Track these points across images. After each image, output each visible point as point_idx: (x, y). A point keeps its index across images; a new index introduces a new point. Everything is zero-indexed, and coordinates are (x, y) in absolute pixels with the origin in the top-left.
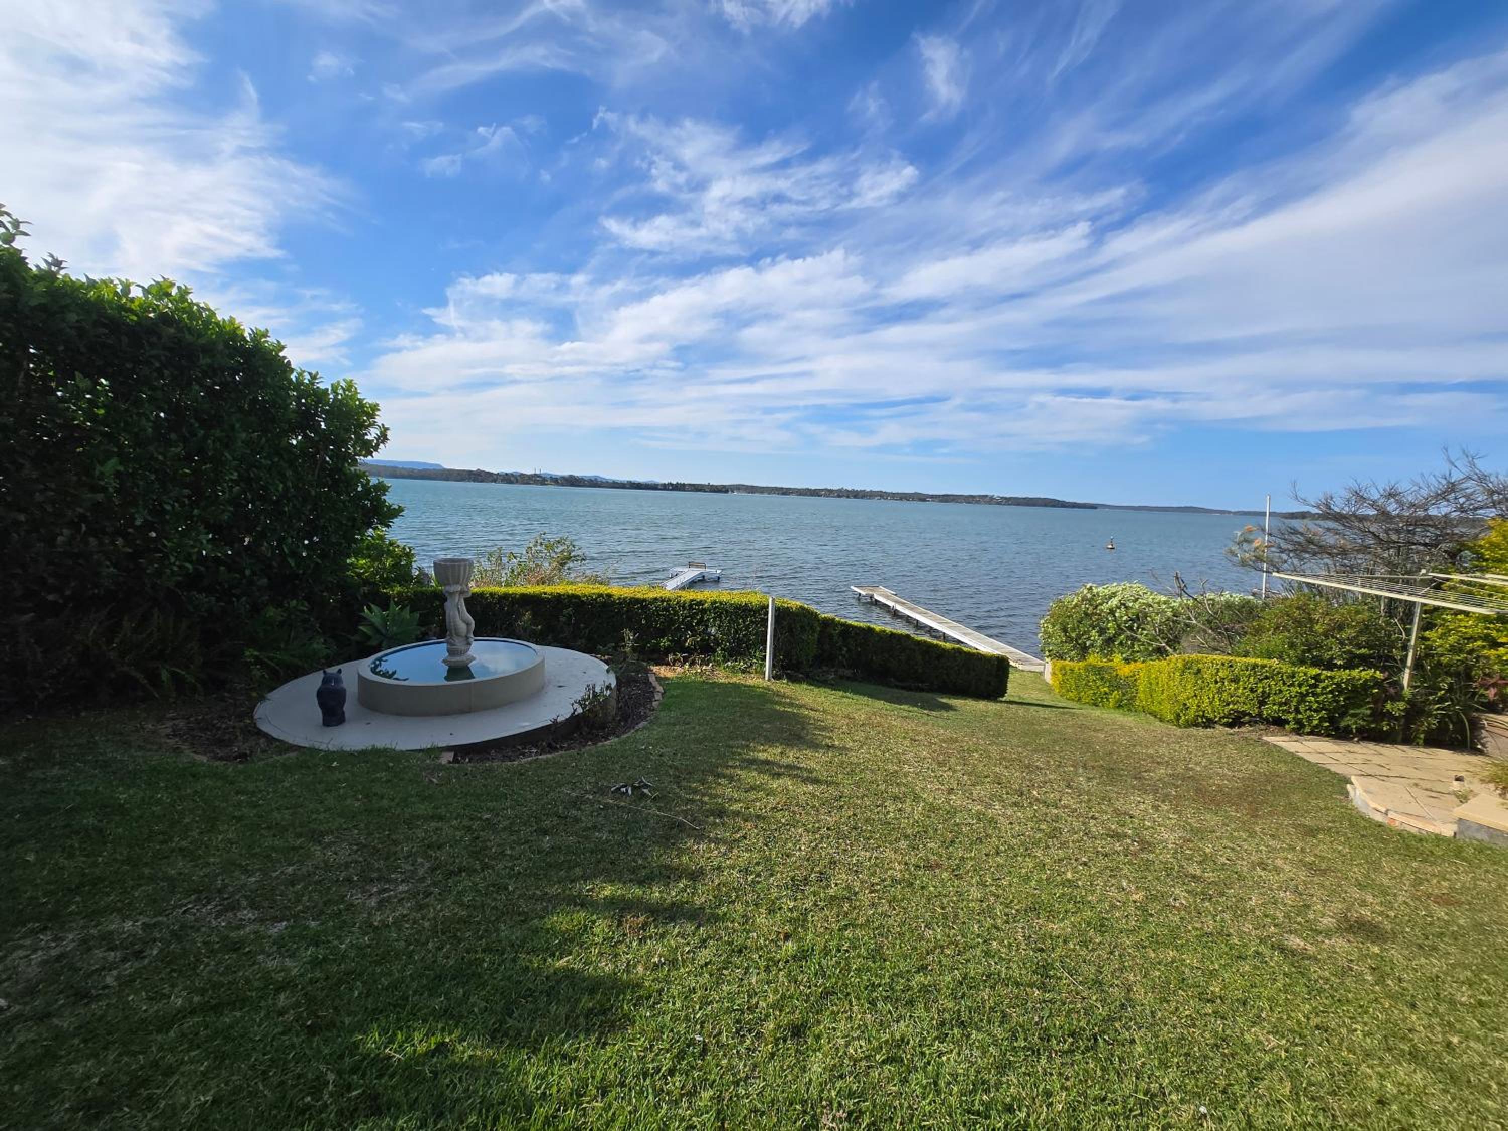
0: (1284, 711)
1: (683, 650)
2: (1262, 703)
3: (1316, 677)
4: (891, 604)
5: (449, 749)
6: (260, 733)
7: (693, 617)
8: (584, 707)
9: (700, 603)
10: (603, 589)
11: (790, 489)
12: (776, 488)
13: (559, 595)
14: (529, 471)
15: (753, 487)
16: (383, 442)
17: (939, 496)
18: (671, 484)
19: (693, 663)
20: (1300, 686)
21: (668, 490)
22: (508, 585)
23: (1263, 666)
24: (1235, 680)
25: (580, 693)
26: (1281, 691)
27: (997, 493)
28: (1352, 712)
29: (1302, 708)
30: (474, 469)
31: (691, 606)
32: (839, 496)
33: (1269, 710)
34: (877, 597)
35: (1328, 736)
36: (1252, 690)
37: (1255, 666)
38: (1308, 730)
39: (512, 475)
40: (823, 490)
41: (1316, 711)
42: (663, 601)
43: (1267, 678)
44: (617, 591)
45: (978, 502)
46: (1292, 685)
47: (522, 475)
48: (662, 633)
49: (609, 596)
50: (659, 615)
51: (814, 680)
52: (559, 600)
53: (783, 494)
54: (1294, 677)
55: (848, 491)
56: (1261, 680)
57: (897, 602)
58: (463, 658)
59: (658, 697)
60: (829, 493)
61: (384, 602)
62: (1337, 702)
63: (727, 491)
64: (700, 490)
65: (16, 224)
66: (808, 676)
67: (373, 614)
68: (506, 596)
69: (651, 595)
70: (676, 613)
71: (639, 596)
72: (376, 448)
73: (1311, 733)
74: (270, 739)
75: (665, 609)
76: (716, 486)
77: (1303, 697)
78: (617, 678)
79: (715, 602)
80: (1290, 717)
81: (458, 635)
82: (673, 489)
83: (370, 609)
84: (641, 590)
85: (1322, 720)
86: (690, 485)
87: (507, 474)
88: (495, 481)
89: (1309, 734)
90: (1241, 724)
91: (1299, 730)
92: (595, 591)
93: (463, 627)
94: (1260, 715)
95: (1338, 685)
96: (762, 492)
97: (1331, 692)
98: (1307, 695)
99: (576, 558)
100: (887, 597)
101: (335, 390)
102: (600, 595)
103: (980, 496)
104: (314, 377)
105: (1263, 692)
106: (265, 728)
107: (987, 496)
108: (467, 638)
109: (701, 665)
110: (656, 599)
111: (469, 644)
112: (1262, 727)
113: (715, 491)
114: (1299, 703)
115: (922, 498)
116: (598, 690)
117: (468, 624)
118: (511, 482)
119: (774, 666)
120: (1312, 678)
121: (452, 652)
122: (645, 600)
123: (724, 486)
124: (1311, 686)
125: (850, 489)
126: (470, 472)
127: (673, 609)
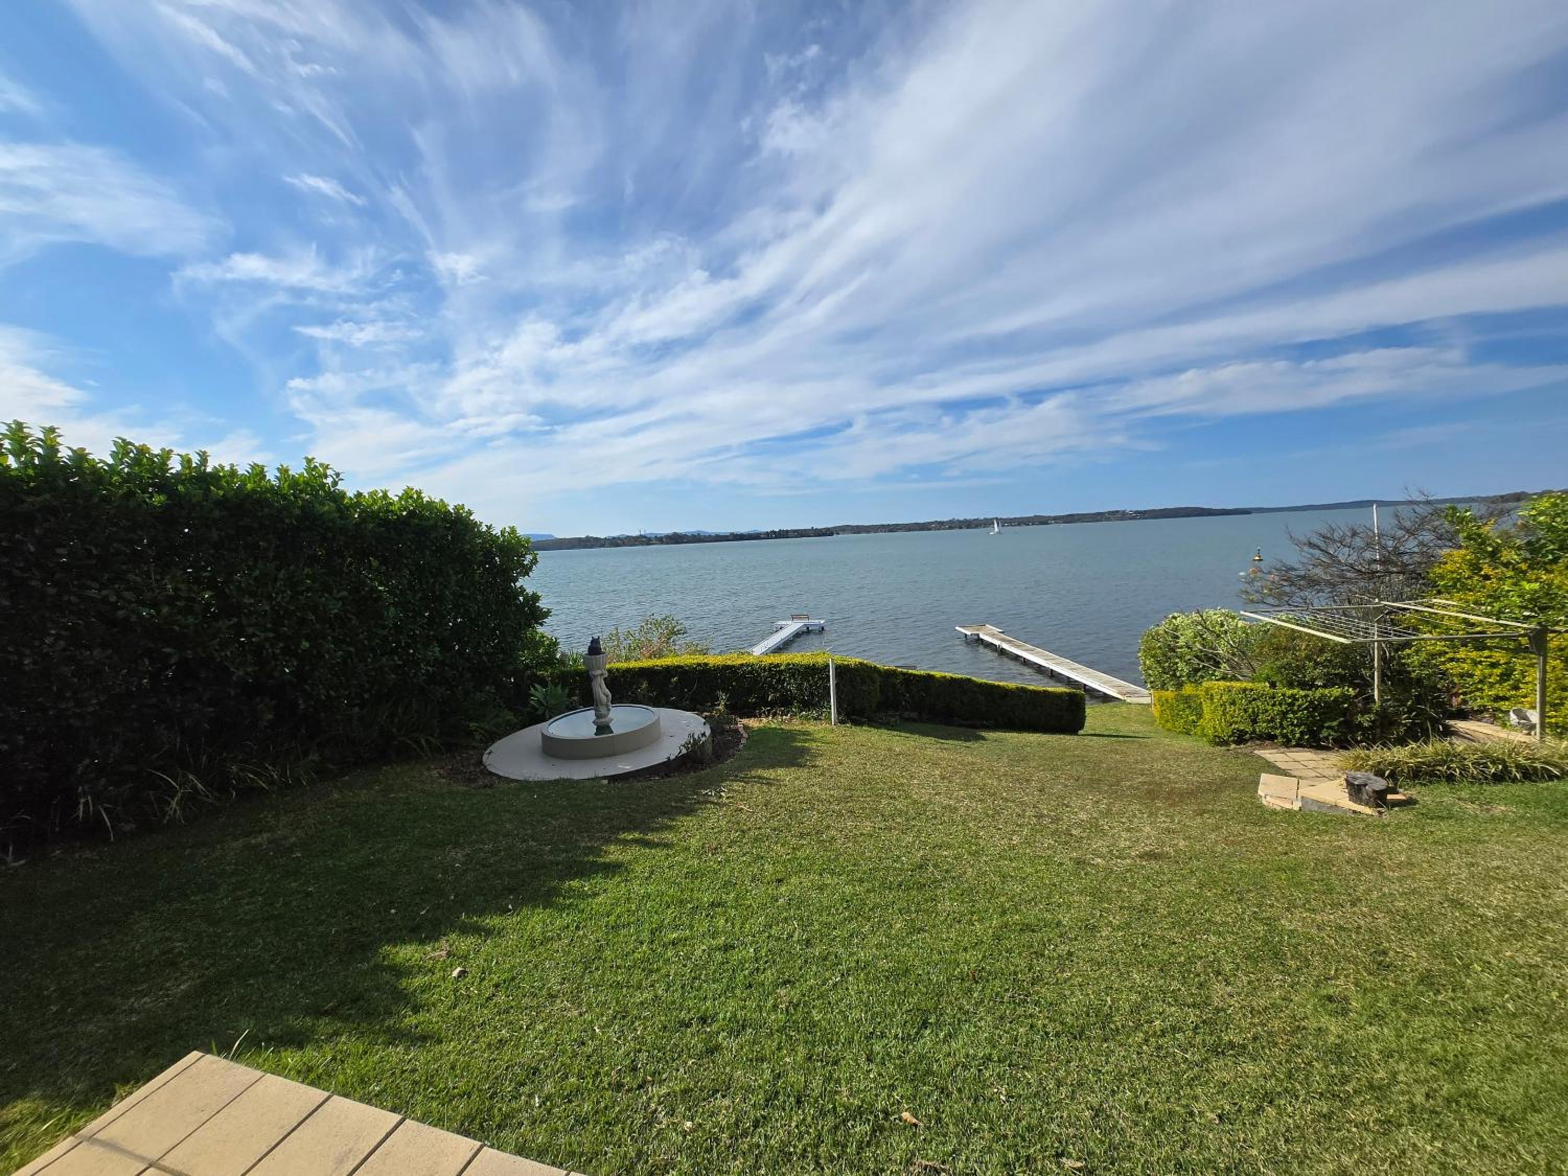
0: (1272, 728)
1: (767, 704)
2: (1254, 721)
3: (1293, 696)
4: (997, 642)
5: (605, 778)
6: (491, 773)
7: (772, 677)
8: (687, 749)
9: (778, 666)
10: (700, 659)
11: (898, 525)
12: (883, 526)
13: (668, 667)
14: (635, 533)
15: (858, 527)
16: (535, 564)
17: (1063, 517)
18: (774, 532)
19: (775, 715)
20: (1280, 704)
21: (772, 538)
22: (627, 659)
23: (1252, 690)
24: (1233, 703)
25: (684, 739)
26: (1267, 711)
27: (1130, 507)
28: (1326, 725)
29: (1285, 723)
30: (583, 536)
31: (770, 668)
32: (951, 528)
33: (1262, 727)
34: (982, 636)
35: (1311, 747)
36: (1246, 711)
37: (1245, 690)
38: (1294, 743)
39: (619, 538)
40: (932, 523)
41: (1296, 726)
42: (748, 666)
43: (1254, 699)
44: (713, 660)
45: (1108, 519)
46: (1274, 705)
47: (628, 537)
48: (749, 692)
49: (706, 664)
50: (746, 678)
51: (877, 722)
52: (669, 671)
53: (890, 531)
54: (1274, 698)
55: (960, 522)
56: (1250, 702)
57: (1003, 640)
58: (606, 719)
59: (743, 741)
60: (940, 525)
61: (543, 682)
62: (1314, 717)
63: (832, 534)
64: (803, 536)
65: (338, 475)
66: (870, 721)
67: (538, 693)
68: (628, 670)
69: (739, 662)
70: (759, 675)
71: (729, 663)
72: (531, 569)
73: (1298, 745)
74: (499, 777)
75: (750, 672)
76: (821, 530)
77: (1284, 714)
78: (712, 729)
79: (789, 664)
80: (1278, 732)
81: (602, 704)
82: (776, 538)
83: (534, 687)
84: (733, 659)
85: (1302, 733)
86: (795, 531)
87: (614, 538)
88: (603, 546)
89: (1295, 746)
90: (1246, 741)
91: (1287, 744)
92: (695, 661)
93: (604, 698)
94: (1254, 731)
95: (1311, 702)
96: (868, 532)
97: (1306, 708)
98: (1287, 712)
99: (678, 632)
100: (993, 635)
101: (502, 535)
102: (699, 665)
103: (1109, 513)
104: (489, 527)
105: (1253, 712)
106: (493, 771)
107: (1118, 512)
108: (607, 706)
109: (782, 716)
110: (742, 665)
111: (609, 710)
112: (1258, 742)
113: (819, 535)
114: (1282, 720)
115: (1043, 521)
116: (696, 737)
117: (607, 696)
118: (617, 545)
119: (839, 713)
120: (1289, 697)
121: (598, 716)
122: (734, 666)
123: (828, 529)
124: (1289, 704)
125: (961, 519)
126: (580, 540)
127: (757, 672)
